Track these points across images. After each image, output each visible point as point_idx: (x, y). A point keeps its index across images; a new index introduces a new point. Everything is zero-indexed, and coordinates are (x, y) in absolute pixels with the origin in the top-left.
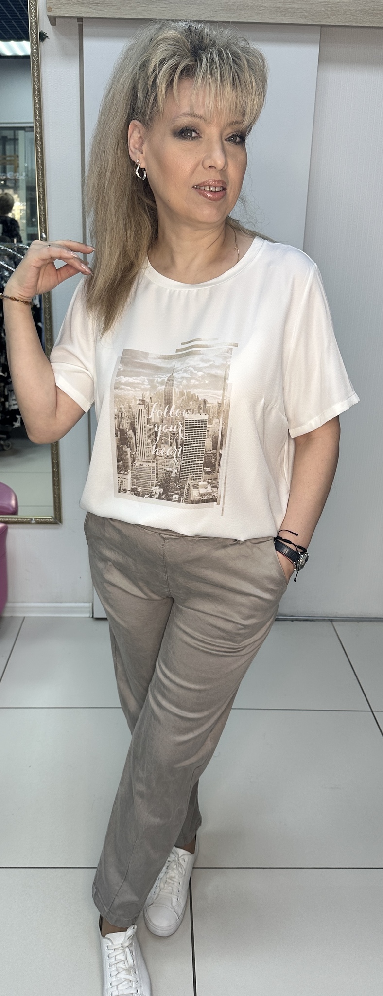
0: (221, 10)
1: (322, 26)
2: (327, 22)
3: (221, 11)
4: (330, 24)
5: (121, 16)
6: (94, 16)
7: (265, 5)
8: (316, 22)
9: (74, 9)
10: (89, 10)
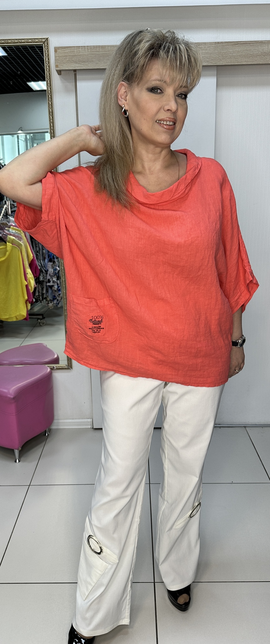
1: (217, 66)
2: (220, 63)
4: (222, 64)
6: (83, 68)
8: (214, 64)
9: (71, 66)
10: (80, 65)
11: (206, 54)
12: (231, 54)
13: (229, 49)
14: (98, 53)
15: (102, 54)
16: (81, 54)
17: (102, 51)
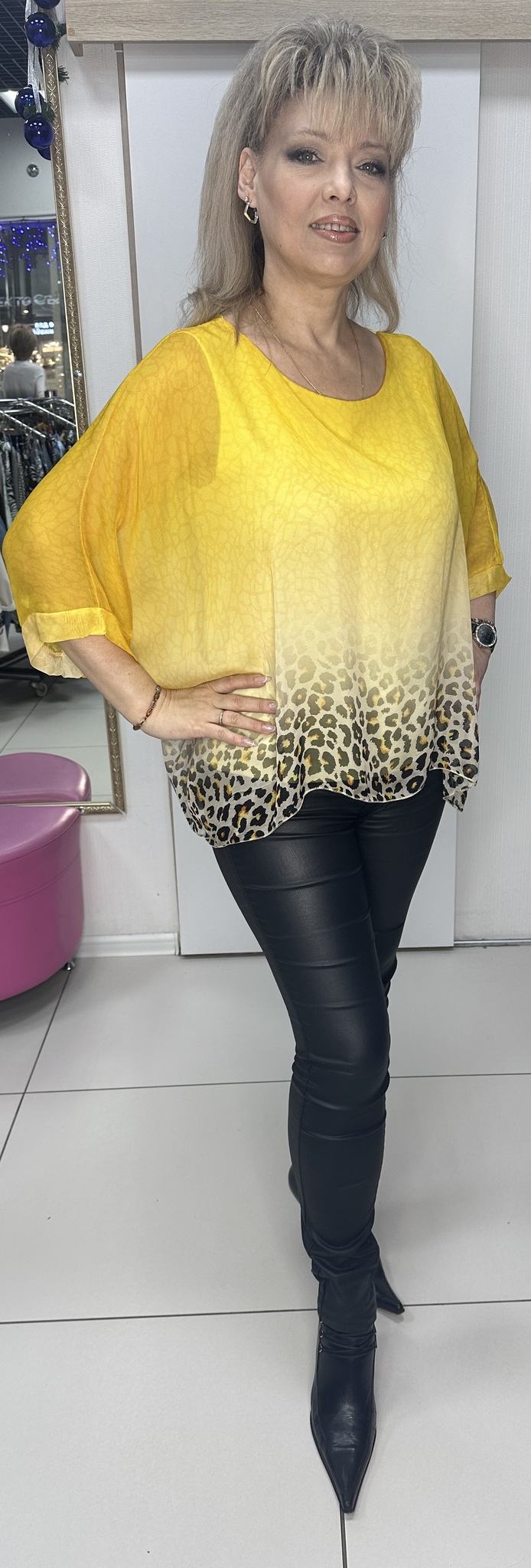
1: (481, 42)
2: (488, 36)
4: (494, 38)
5: (179, 39)
6: (138, 39)
8: (473, 36)
9: (109, 31)
10: (131, 30)
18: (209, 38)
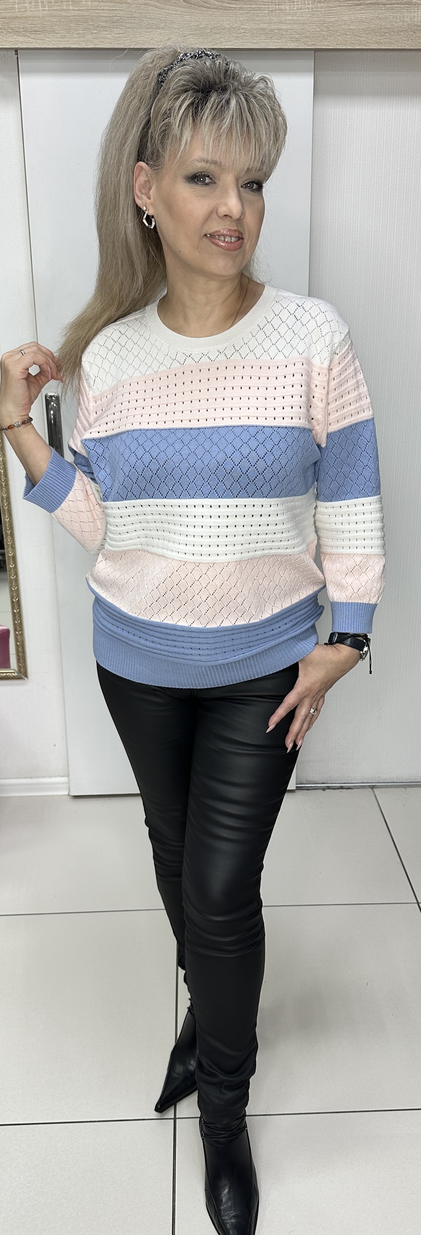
0: (191, 34)
1: (316, 50)
2: (322, 46)
3: (191, 36)
4: (327, 47)
5: (67, 46)
6: (31, 47)
7: (246, 27)
8: (310, 45)
9: (8, 40)
10: (27, 39)
11: (295, 24)
12: (346, 27)
13: (342, 15)
14: (64, 14)
15: (76, 16)
16: (28, 14)
17: (73, 10)
18: (91, 46)
